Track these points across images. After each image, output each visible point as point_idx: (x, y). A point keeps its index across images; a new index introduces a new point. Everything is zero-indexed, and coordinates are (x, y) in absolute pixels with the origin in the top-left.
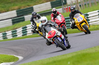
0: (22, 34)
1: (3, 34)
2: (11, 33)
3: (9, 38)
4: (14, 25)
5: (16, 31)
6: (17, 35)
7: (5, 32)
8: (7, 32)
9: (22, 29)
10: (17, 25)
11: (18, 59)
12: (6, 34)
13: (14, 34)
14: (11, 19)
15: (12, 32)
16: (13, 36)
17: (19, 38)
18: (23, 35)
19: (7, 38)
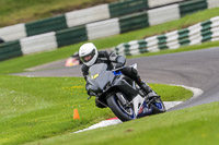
0: (201, 38)
1: (159, 39)
2: (178, 36)
3: (171, 48)
4: (184, 18)
5: (188, 31)
6: (189, 41)
7: (163, 33)
8: (167, 35)
9: (201, 28)
10: (189, 18)
11: (191, 93)
12: (165, 38)
13: (184, 39)
15: (180, 33)
16: (181, 43)
17: (195, 47)
18: (203, 41)
19: (167, 47)
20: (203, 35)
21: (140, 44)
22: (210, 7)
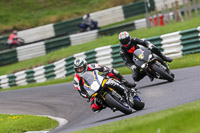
0: (66, 72)
1: (27, 73)
2: (44, 71)
3: (38, 82)
4: (49, 55)
5: (54, 66)
6: (55, 76)
7: (31, 68)
8: (34, 69)
9: (65, 63)
10: (54, 54)
11: (56, 123)
12: (33, 72)
13: (50, 73)
14: (43, 43)
15: (46, 68)
16: (47, 77)
17: (60, 81)
18: (67, 75)
19: (35, 81)
20: (67, 70)
21: (10, 78)
22: (73, 45)
